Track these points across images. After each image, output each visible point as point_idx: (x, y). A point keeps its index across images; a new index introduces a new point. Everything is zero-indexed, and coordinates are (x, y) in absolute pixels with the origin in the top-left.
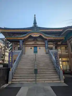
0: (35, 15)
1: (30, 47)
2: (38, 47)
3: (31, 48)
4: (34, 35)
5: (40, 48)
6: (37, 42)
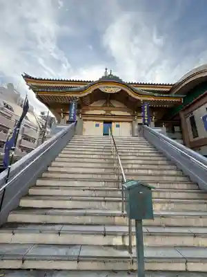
1: (95, 123)
2: (113, 124)
3: (97, 125)
5: (118, 126)
6: (111, 110)
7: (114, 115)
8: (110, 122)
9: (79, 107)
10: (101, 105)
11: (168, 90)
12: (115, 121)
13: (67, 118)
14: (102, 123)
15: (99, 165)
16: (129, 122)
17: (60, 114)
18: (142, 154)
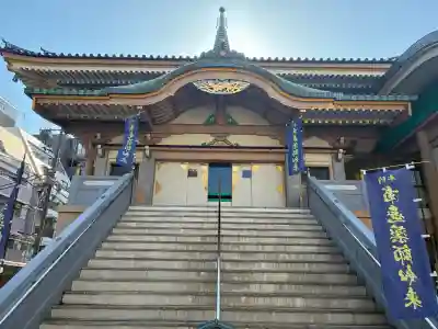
0: (222, 10)
1: (185, 167)
2: (235, 168)
3: (192, 174)
4: (211, 84)
5: (247, 174)
6: (228, 134)
7: (237, 147)
8: (228, 164)
9: (143, 126)
10: (201, 121)
11: (381, 74)
12: (238, 162)
13: (113, 156)
14: (205, 168)
15: (184, 287)
16: (277, 163)
17: (94, 145)
18: (293, 257)
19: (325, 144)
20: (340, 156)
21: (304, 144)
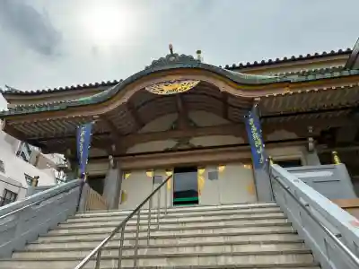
4: (162, 86)
6: (190, 137)
7: (200, 148)
8: (193, 168)
14: (170, 173)
19: (293, 136)
20: (311, 145)
21: (270, 138)
